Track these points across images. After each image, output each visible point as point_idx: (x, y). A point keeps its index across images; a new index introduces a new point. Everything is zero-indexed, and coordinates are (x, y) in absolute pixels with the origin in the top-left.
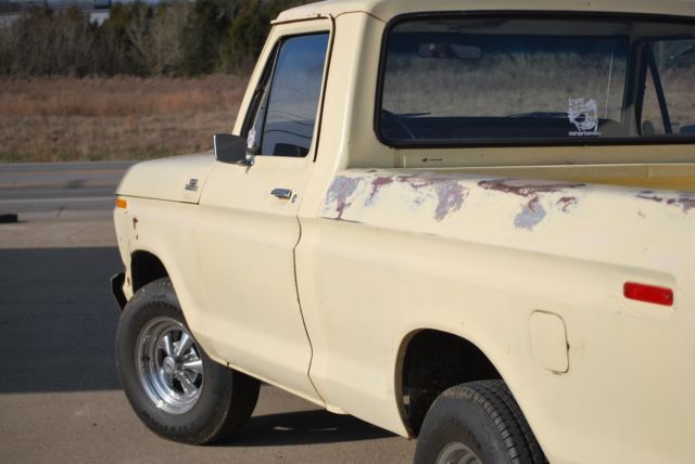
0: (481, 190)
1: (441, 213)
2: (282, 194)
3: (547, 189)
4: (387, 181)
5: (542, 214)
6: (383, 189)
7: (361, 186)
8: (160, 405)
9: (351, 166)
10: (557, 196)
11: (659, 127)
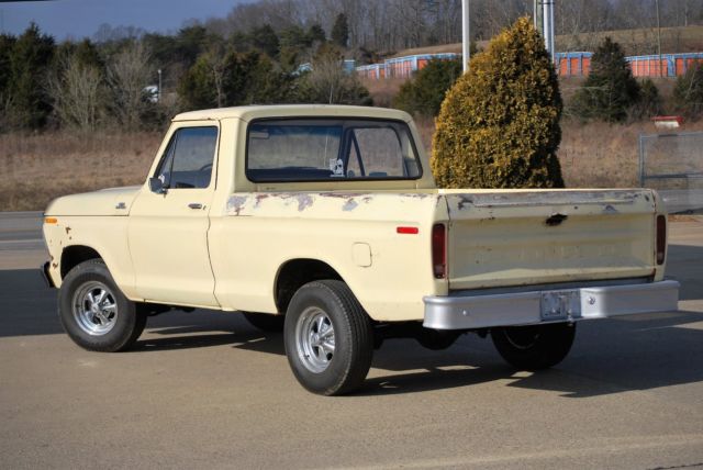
0: (322, 198)
1: (301, 208)
2: (195, 206)
3: (356, 195)
4: (266, 196)
5: (356, 205)
6: (263, 200)
7: (248, 200)
8: (91, 333)
9: (236, 191)
10: (362, 197)
11: (357, 172)
